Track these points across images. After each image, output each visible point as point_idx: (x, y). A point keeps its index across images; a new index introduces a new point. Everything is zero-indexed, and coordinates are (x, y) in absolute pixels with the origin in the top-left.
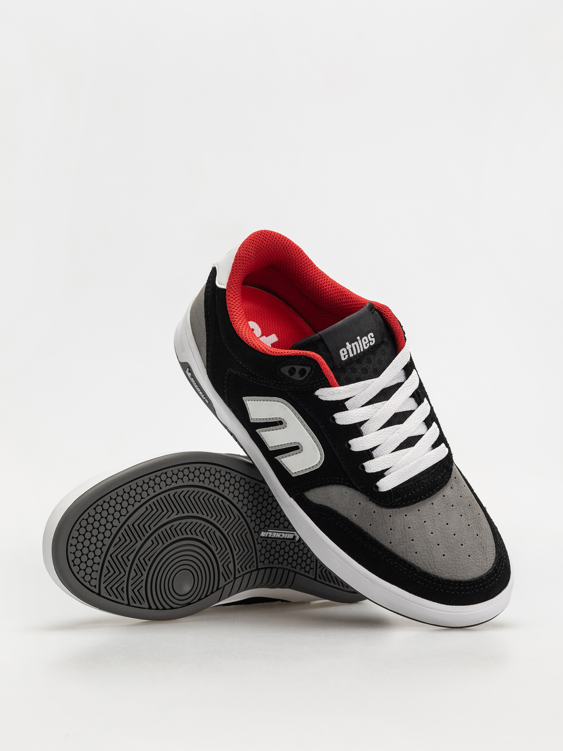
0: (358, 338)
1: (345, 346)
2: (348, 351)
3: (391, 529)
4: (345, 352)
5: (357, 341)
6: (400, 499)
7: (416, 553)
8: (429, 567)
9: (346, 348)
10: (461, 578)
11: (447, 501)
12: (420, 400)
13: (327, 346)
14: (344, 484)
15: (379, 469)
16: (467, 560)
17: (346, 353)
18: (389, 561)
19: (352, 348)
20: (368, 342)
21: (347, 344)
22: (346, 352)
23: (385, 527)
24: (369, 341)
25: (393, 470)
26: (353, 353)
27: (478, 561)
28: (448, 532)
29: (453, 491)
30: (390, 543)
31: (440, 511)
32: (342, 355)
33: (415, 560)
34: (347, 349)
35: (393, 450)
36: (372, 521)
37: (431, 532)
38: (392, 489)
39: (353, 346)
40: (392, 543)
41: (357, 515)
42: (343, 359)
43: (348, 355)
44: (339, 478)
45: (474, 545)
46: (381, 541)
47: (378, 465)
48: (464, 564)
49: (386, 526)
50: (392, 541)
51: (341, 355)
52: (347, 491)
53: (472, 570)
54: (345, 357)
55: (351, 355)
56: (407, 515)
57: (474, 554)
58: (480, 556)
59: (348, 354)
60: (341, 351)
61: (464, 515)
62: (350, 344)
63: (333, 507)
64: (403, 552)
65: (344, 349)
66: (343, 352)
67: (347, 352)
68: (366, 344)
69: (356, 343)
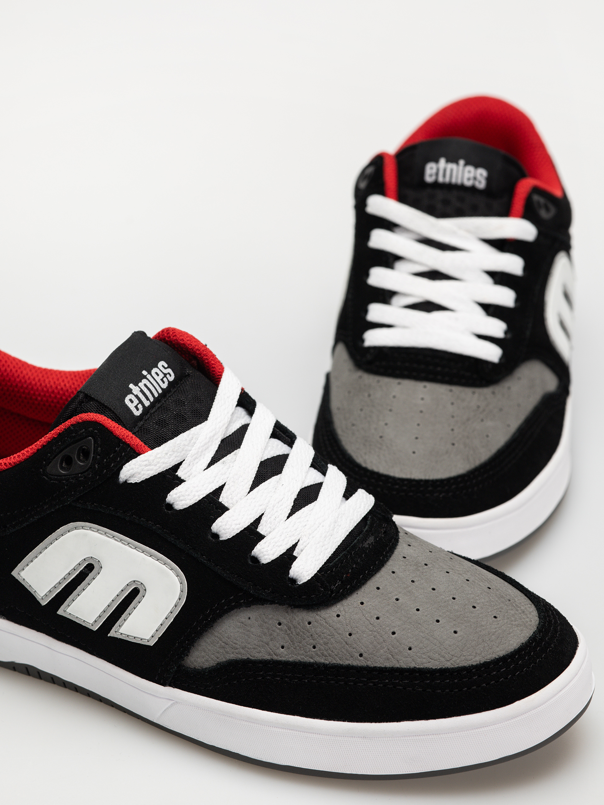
0: (145, 373)
1: (130, 392)
2: (137, 396)
3: (350, 635)
4: (133, 400)
5: (145, 377)
6: (339, 583)
7: (410, 649)
8: (442, 659)
9: (133, 394)
10: (502, 653)
11: (413, 561)
12: (290, 438)
13: (100, 403)
14: (238, 606)
15: (282, 550)
16: (496, 623)
17: (136, 401)
18: (374, 685)
19: (142, 391)
20: (163, 375)
21: (131, 386)
22: (136, 399)
23: (338, 636)
24: (165, 375)
25: (305, 544)
26: (147, 399)
27: (513, 619)
28: (443, 599)
29: (414, 548)
30: (361, 655)
31: (411, 577)
32: (132, 406)
33: (413, 660)
34: (136, 394)
35: (288, 515)
36: (313, 640)
37: (415, 609)
38: (318, 571)
39: (142, 388)
40: (364, 655)
41: (285, 645)
42: (137, 413)
43: (142, 405)
44: (226, 600)
45: (493, 601)
46: (344, 662)
47: (276, 544)
48: (494, 631)
49: (339, 634)
50: (362, 651)
51: (130, 407)
52: (250, 615)
53: (512, 634)
54: (138, 409)
55: (147, 403)
56: (363, 601)
57: (500, 611)
58: (512, 612)
59: (141, 402)
60: (127, 401)
61: (451, 570)
62: (136, 384)
63: (240, 657)
64: (388, 659)
65: (130, 396)
66: (131, 401)
67: (138, 400)
68: (162, 380)
69: (144, 381)
